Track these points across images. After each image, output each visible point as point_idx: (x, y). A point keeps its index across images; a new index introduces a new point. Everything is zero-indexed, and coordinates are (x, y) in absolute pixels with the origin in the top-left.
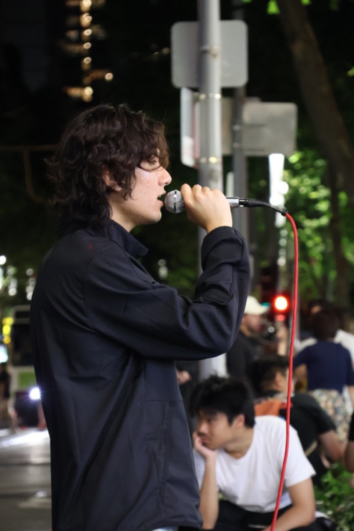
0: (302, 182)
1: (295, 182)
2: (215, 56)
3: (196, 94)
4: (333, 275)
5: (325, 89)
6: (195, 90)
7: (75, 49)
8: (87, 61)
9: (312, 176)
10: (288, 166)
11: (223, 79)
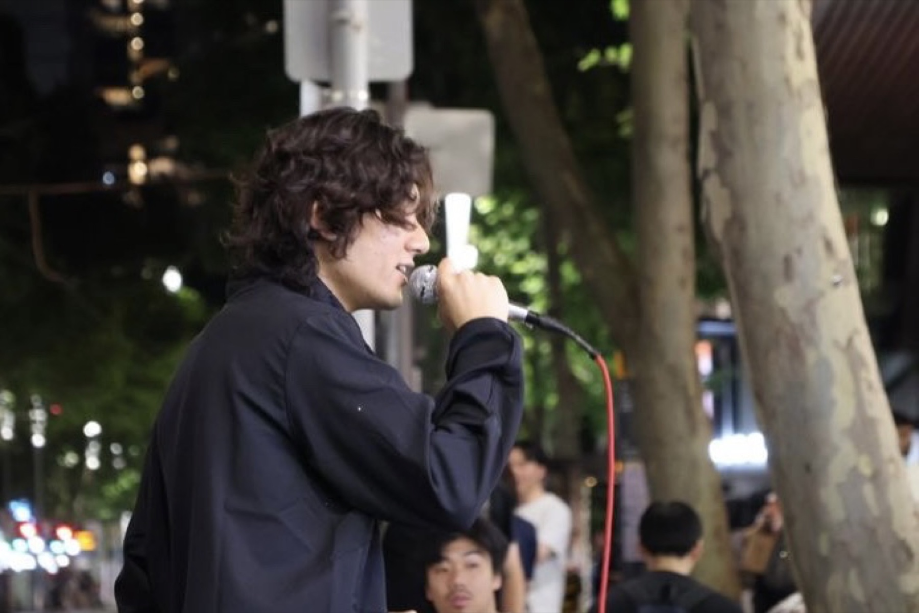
0: (499, 245)
1: (488, 245)
2: (357, 28)
3: (326, 92)
4: (552, 401)
5: (540, 87)
6: (324, 85)
7: (117, 24)
8: (136, 44)
9: (515, 237)
10: (477, 218)
11: (371, 66)
